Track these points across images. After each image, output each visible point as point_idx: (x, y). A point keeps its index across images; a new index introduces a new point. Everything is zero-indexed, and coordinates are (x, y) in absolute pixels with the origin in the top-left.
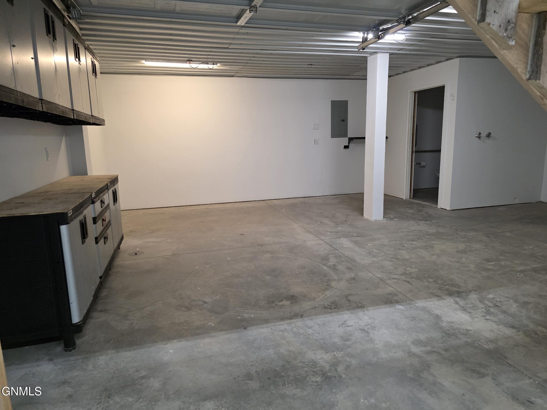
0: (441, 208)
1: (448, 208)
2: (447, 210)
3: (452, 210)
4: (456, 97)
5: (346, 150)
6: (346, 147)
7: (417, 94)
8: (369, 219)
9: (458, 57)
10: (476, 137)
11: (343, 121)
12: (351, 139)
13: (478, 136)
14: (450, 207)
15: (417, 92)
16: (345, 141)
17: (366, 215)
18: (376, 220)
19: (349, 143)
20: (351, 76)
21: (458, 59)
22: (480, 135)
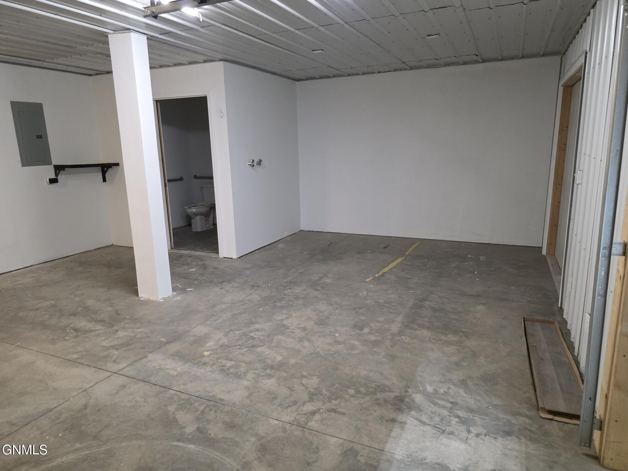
0: (224, 258)
1: (235, 257)
2: (233, 258)
3: (239, 257)
4: (225, 113)
5: (54, 186)
6: (53, 181)
7: (159, 104)
8: (151, 299)
9: (221, 60)
10: (249, 165)
11: (40, 137)
12: (59, 169)
13: (252, 164)
14: (237, 255)
15: (159, 101)
16: (49, 172)
17: (143, 293)
18: (164, 298)
19: (57, 175)
20: (46, 63)
21: (222, 63)
22: (253, 163)
